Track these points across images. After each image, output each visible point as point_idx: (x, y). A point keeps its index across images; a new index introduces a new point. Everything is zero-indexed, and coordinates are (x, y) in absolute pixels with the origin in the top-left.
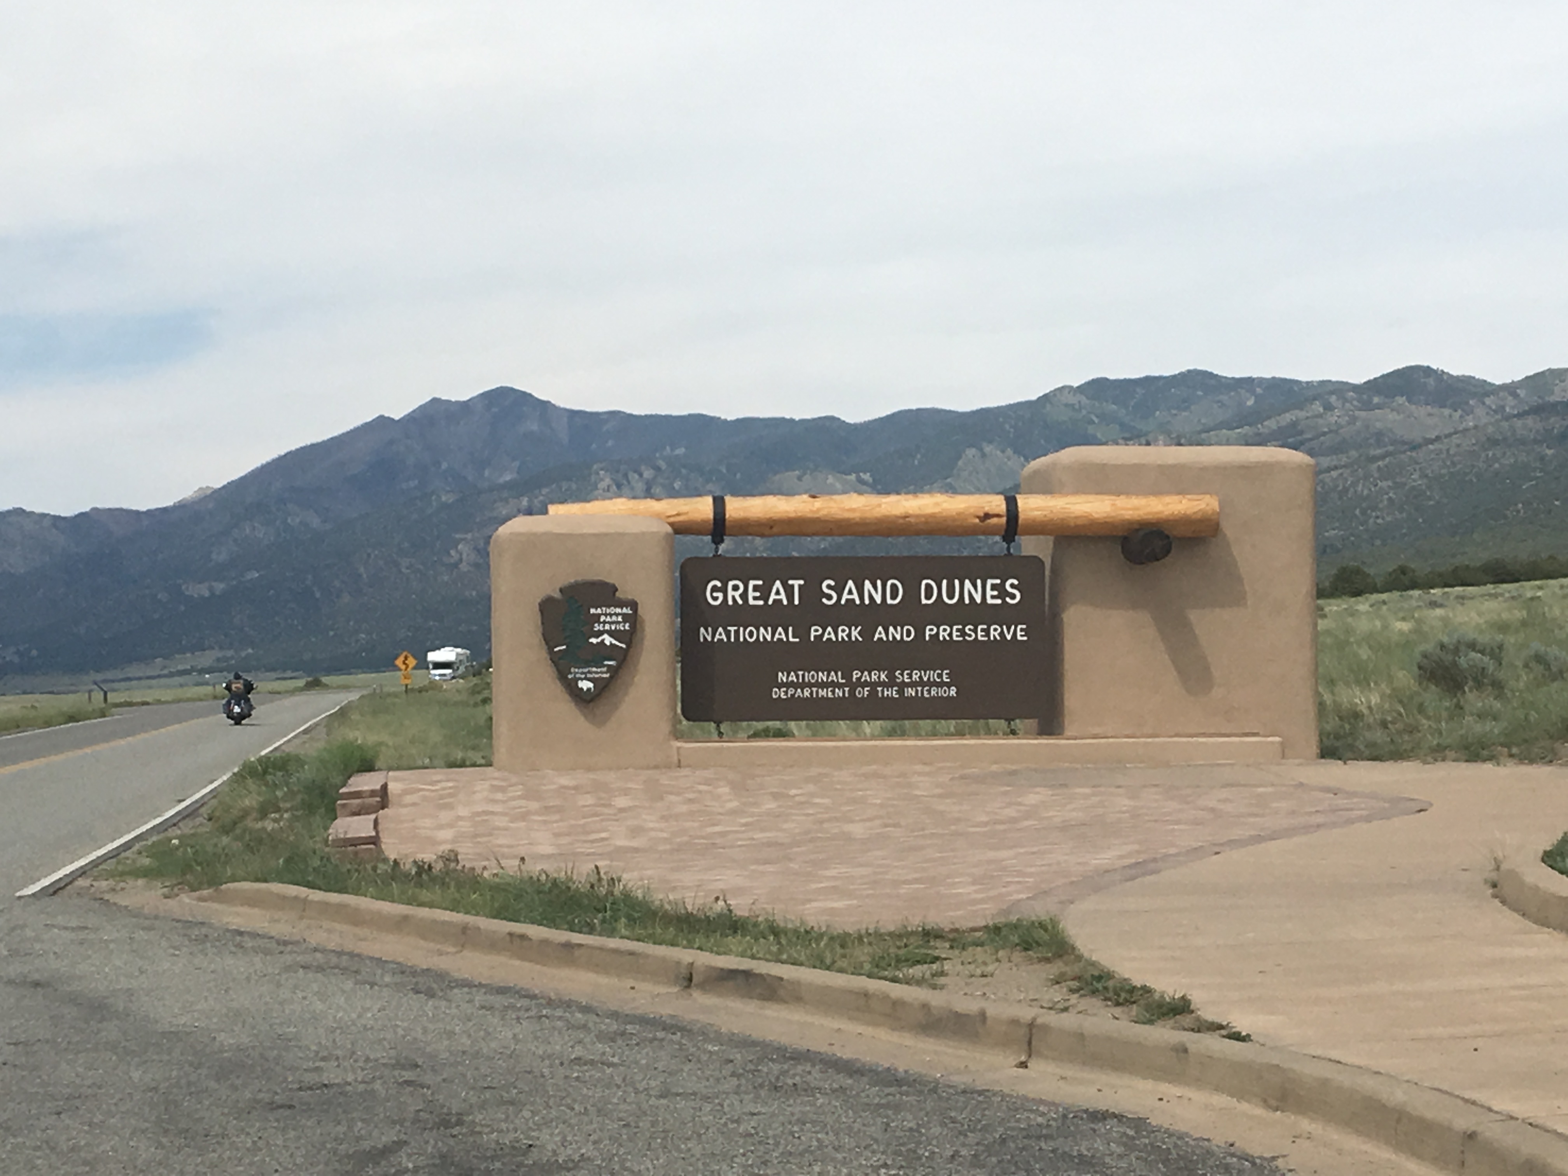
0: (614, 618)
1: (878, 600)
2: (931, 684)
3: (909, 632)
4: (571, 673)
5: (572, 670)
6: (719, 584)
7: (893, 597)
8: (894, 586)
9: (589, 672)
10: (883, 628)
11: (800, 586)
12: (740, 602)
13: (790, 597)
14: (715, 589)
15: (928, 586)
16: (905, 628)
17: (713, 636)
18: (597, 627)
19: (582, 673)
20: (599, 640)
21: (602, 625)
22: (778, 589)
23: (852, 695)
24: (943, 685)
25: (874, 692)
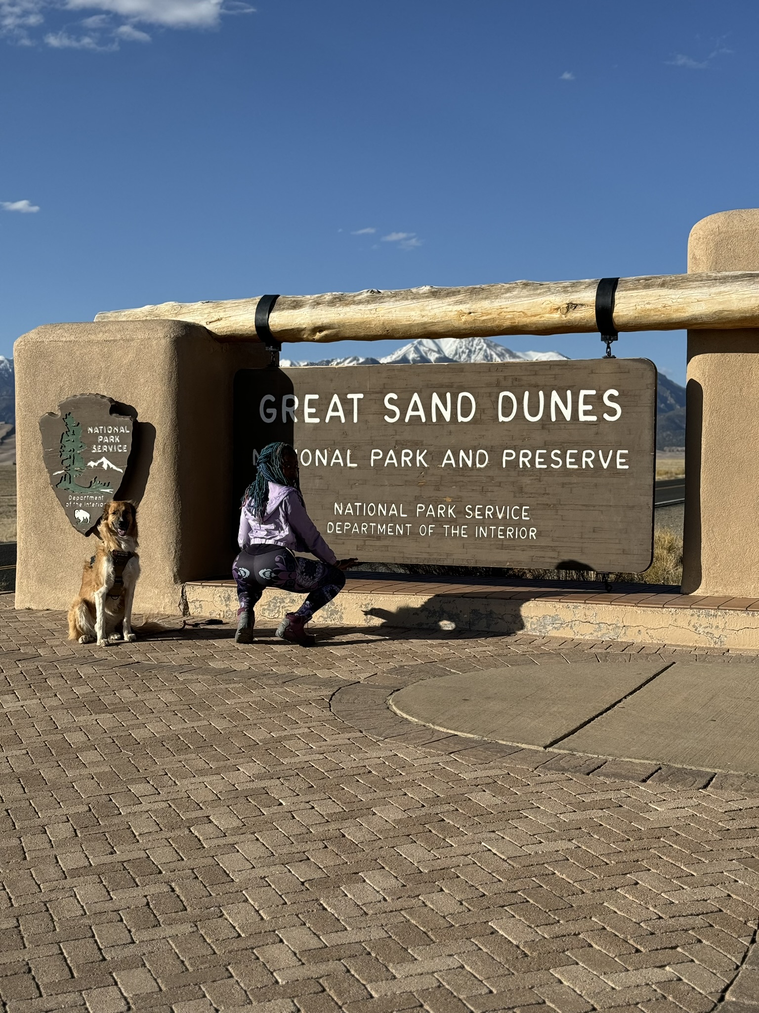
0: (112, 439)
2: (507, 523)
4: (69, 502)
5: (70, 497)
6: (273, 399)
7: (465, 414)
8: (466, 401)
9: (87, 501)
10: (453, 452)
13: (348, 413)
14: (268, 404)
15: (507, 400)
16: (479, 452)
18: (95, 449)
19: (79, 501)
20: (96, 464)
21: (99, 447)
22: (335, 403)
23: (414, 534)
24: (519, 524)
25: (440, 530)
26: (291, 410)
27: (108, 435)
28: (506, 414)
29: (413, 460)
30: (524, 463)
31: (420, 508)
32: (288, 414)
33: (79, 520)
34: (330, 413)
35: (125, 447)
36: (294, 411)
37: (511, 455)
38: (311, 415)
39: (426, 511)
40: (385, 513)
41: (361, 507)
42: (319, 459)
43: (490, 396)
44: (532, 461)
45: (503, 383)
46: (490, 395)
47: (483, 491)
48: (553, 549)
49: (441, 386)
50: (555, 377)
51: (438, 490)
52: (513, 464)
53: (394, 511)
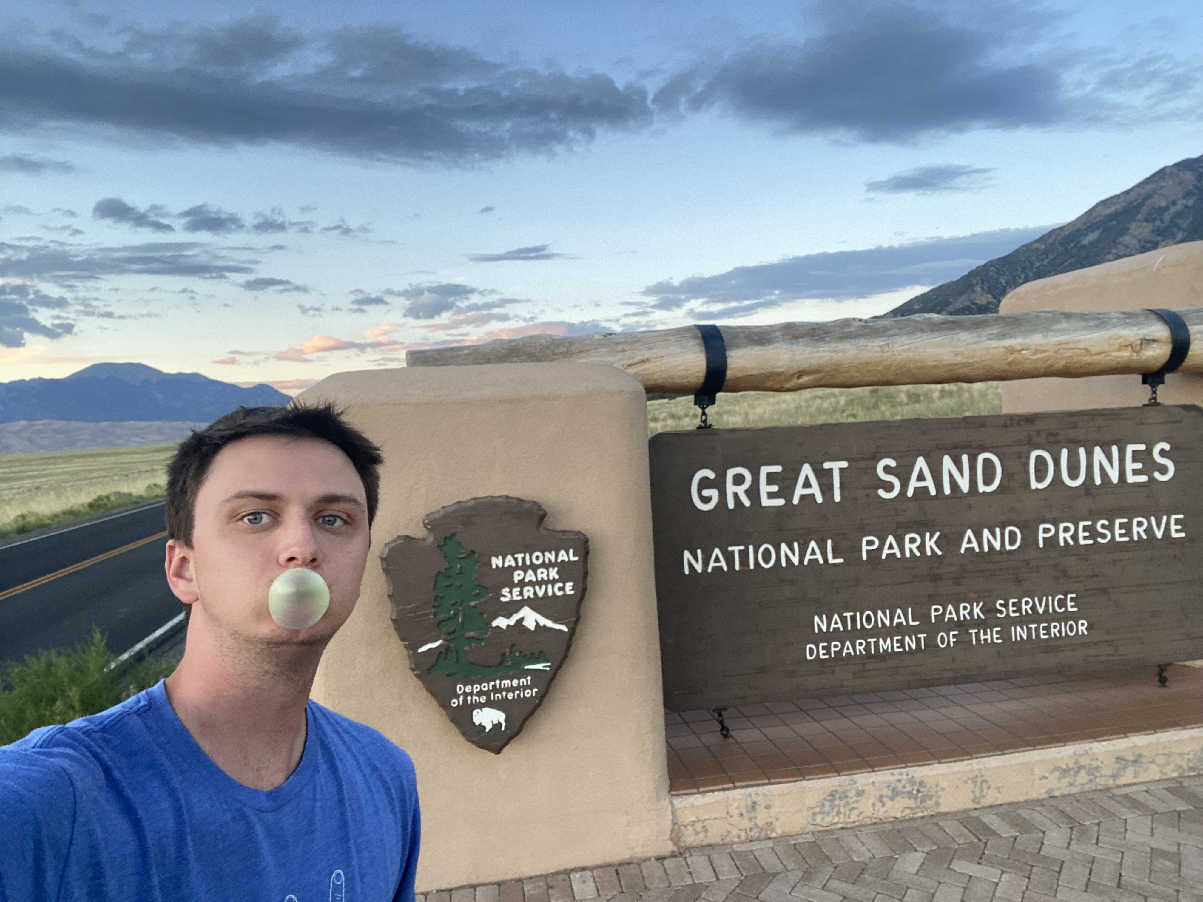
0: (542, 574)
1: (964, 485)
2: (1049, 617)
3: (1012, 534)
4: (457, 697)
5: (460, 689)
6: (711, 475)
7: (988, 481)
8: (988, 465)
9: (495, 690)
10: (974, 532)
11: (841, 470)
12: (747, 503)
13: (826, 488)
14: (705, 483)
15: (1040, 460)
16: (1008, 529)
17: (706, 564)
18: (507, 595)
19: (480, 693)
20: (512, 621)
21: (516, 590)
22: (807, 477)
23: (931, 647)
24: (1066, 617)
25: (964, 638)
26: (741, 490)
27: (534, 568)
28: (1040, 478)
29: (922, 548)
31: (935, 611)
32: (736, 496)
33: (482, 727)
34: (800, 491)
35: (569, 585)
36: (747, 492)
37: (1046, 531)
38: (771, 495)
39: (944, 613)
40: (887, 623)
41: (853, 619)
42: (787, 556)
43: (1020, 457)
44: (1075, 537)
45: (1036, 440)
46: (1019, 454)
47: (1019, 581)
48: (1110, 643)
49: (956, 446)
50: (1099, 429)
51: (959, 584)
52: (1052, 542)
53: (899, 618)
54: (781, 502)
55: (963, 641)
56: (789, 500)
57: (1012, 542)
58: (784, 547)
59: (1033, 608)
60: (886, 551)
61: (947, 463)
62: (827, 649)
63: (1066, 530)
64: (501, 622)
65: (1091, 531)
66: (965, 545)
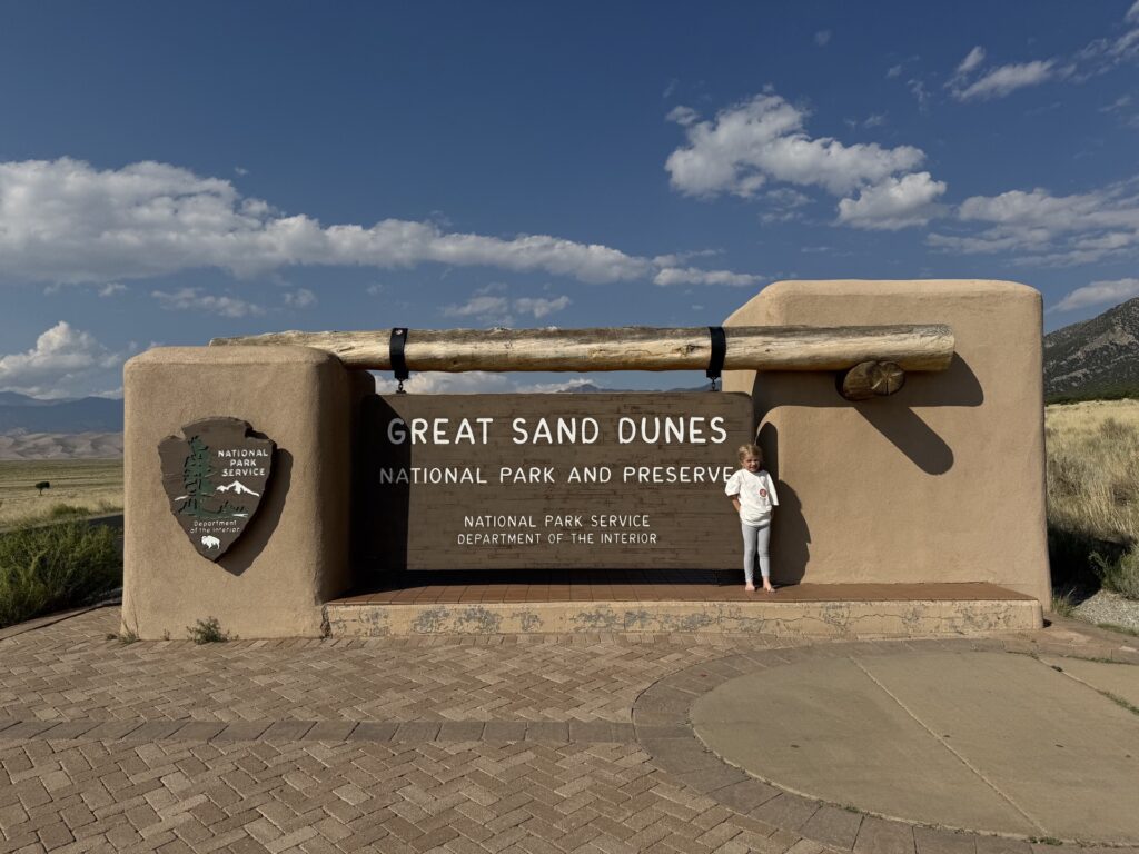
0: (247, 463)
1: (572, 438)
2: (628, 529)
3: (605, 473)
4: (194, 528)
5: (196, 523)
6: (401, 422)
7: (589, 436)
8: (590, 425)
9: (216, 526)
10: (578, 469)
11: (488, 424)
12: (424, 441)
13: (478, 435)
14: (397, 427)
15: (626, 424)
16: (602, 469)
17: (395, 477)
18: (226, 473)
19: (207, 527)
20: (227, 489)
21: (231, 471)
22: (465, 427)
23: (544, 541)
24: (641, 530)
25: (567, 538)
26: (421, 433)
27: (243, 459)
28: (626, 436)
29: (541, 477)
30: (643, 478)
31: (548, 519)
32: (417, 436)
33: (206, 546)
34: (460, 435)
35: (262, 470)
36: (424, 434)
37: (631, 471)
38: (440, 437)
39: (554, 521)
40: (514, 524)
41: (491, 520)
42: (449, 477)
44: (650, 477)
45: (623, 411)
46: (612, 420)
47: (607, 503)
48: (673, 551)
49: (568, 412)
50: (669, 406)
51: (565, 502)
52: (633, 479)
53: (523, 522)
54: (447, 442)
55: (566, 541)
56: (452, 440)
57: (604, 478)
58: (447, 471)
59: (618, 522)
60: (516, 478)
61: (561, 423)
62: (472, 539)
63: (644, 472)
64: (222, 488)
65: (663, 474)
66: (571, 477)
